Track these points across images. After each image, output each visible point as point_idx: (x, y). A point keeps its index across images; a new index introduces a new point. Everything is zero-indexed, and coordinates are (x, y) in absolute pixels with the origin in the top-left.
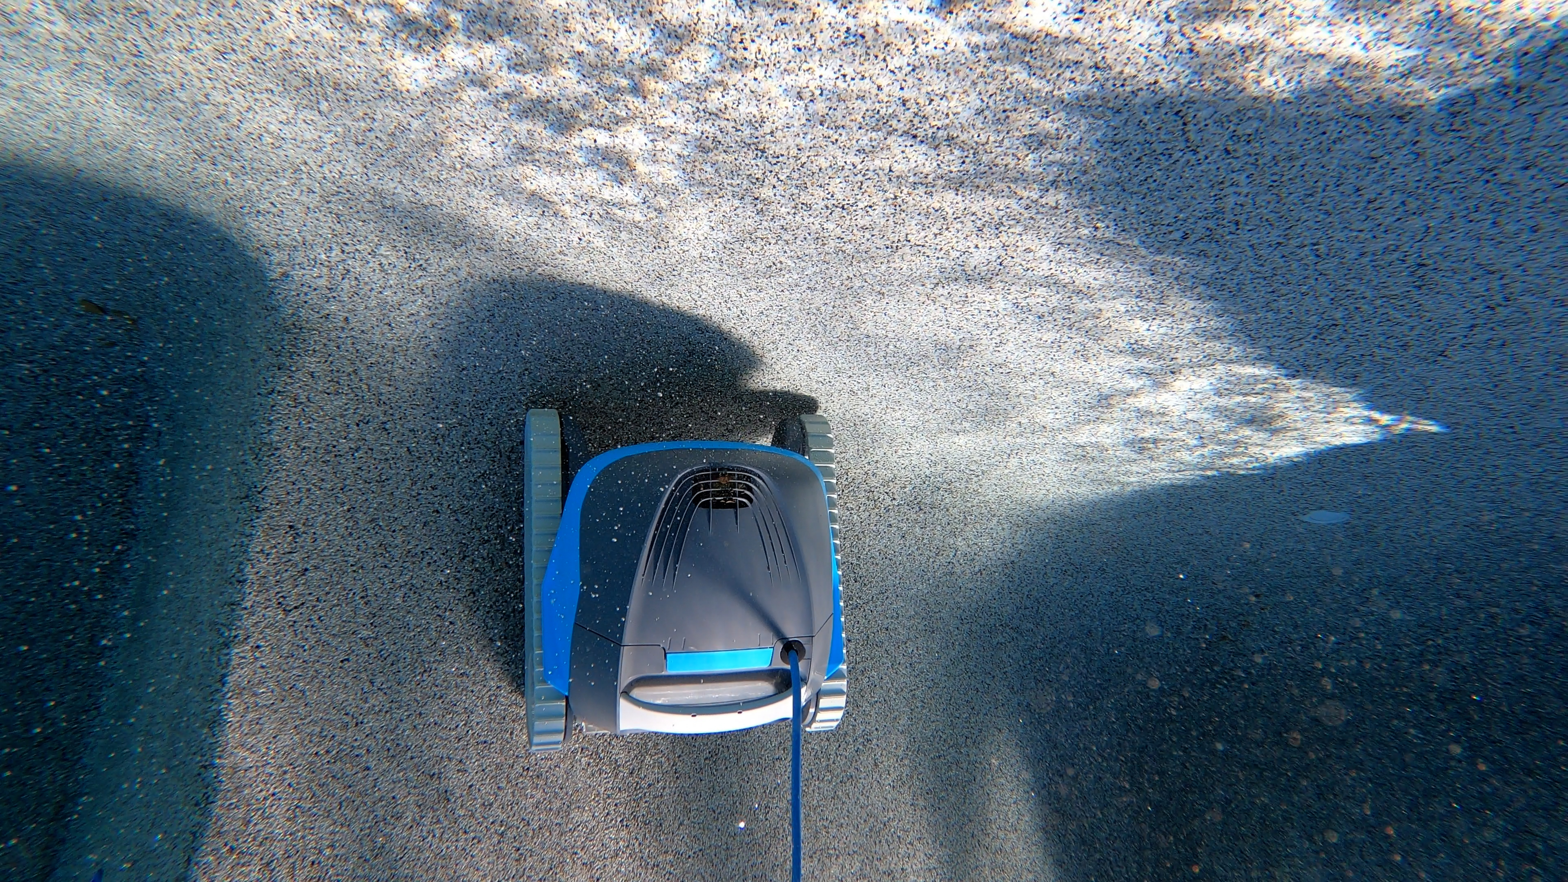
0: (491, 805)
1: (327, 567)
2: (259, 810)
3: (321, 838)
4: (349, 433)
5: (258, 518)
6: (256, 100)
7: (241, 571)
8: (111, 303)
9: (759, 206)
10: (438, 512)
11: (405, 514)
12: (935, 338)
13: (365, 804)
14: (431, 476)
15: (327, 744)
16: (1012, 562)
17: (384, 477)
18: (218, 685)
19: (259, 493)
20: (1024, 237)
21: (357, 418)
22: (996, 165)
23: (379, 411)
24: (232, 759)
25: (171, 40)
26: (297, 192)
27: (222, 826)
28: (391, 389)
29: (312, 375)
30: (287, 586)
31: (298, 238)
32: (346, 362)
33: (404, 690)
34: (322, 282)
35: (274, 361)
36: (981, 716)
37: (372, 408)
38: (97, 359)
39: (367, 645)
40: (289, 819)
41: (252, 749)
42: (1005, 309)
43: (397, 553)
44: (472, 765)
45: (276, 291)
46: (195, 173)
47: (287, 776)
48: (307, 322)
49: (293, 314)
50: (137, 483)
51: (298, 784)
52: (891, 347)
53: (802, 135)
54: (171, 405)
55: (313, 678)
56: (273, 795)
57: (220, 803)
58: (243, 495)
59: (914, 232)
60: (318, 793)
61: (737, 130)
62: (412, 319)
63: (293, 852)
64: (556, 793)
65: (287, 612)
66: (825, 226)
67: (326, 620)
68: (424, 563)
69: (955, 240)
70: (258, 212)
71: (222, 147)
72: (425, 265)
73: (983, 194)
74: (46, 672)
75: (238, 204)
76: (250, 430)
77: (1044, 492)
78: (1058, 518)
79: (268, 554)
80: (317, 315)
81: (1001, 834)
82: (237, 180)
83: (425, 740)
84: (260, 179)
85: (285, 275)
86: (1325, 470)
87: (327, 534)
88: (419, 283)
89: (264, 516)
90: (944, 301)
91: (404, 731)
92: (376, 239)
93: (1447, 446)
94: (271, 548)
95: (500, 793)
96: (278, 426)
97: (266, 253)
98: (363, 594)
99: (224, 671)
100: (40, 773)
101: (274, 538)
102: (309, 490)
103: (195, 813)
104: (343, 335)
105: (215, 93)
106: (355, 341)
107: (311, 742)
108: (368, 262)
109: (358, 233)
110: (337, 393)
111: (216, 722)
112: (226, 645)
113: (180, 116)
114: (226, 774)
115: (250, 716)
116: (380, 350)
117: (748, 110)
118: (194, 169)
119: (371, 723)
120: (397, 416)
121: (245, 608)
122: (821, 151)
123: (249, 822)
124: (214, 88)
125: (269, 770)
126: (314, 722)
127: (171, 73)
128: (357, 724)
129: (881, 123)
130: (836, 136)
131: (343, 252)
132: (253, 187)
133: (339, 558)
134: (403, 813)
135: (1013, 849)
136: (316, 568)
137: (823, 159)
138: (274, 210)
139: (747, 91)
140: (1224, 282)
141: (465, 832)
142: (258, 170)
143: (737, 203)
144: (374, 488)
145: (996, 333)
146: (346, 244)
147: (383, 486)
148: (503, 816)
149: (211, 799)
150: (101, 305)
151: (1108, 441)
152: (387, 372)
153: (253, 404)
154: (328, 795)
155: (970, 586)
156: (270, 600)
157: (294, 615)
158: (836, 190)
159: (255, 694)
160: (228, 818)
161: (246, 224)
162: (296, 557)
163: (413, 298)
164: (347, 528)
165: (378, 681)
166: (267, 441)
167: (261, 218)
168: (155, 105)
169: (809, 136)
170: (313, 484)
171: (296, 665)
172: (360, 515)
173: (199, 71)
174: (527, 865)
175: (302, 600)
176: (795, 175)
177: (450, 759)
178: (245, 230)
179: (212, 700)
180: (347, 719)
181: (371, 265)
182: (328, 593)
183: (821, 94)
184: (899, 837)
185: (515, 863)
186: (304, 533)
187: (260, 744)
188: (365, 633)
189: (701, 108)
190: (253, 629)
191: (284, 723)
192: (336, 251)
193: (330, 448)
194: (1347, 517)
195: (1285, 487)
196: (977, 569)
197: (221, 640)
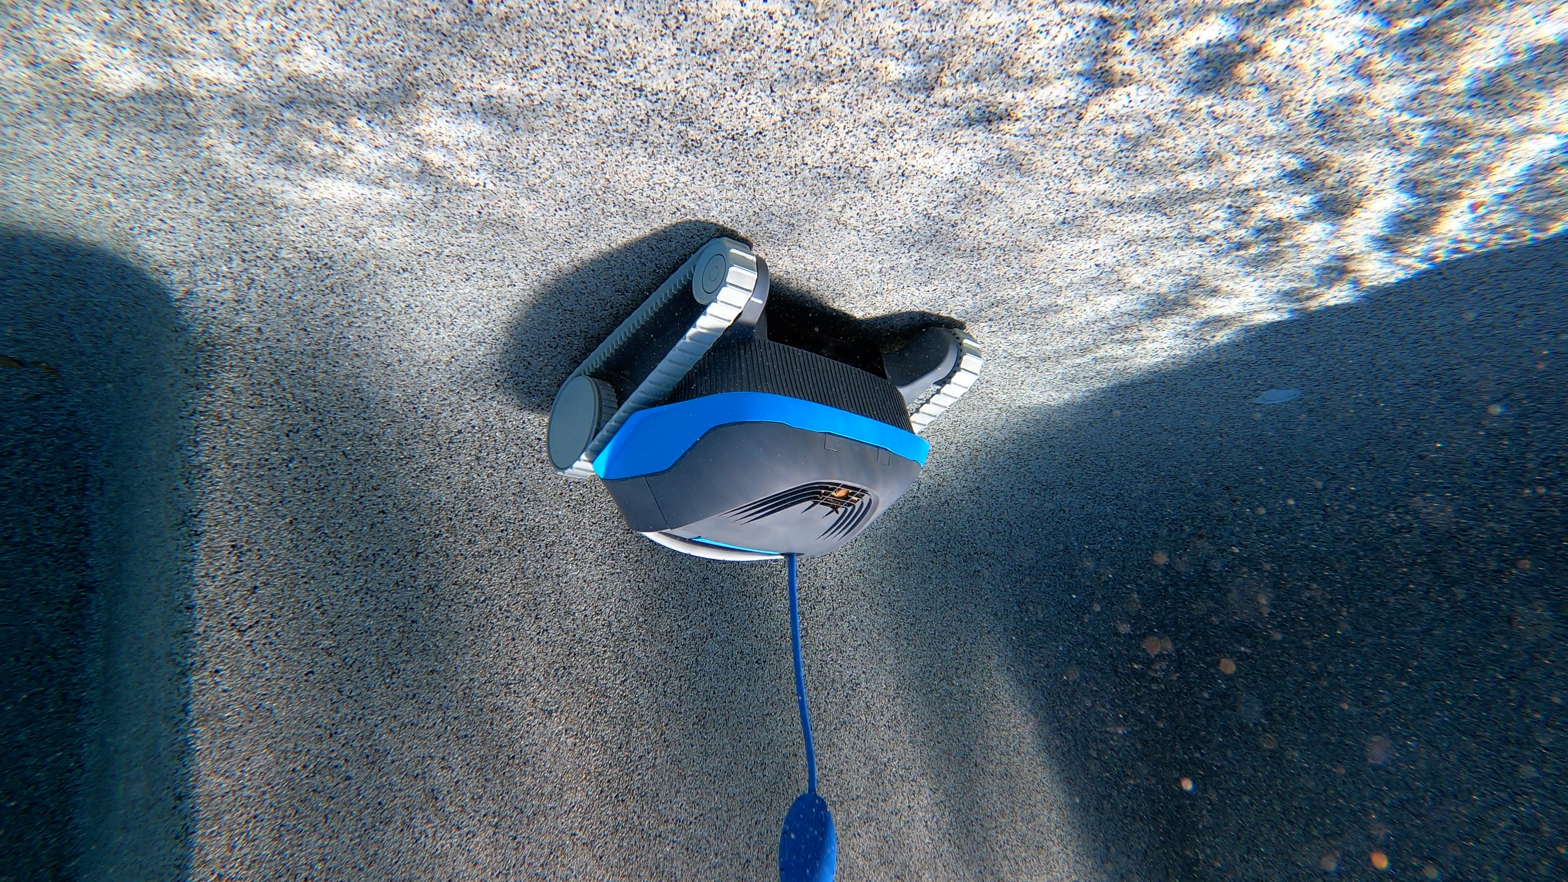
0: (480, 797)
1: (277, 582)
2: (242, 833)
3: (310, 853)
4: (280, 444)
5: (197, 542)
6: (119, 110)
7: (188, 597)
8: (28, 355)
9: (650, 150)
10: (383, 512)
11: (350, 519)
12: (854, 264)
13: (351, 814)
14: (371, 477)
15: (303, 759)
16: (978, 488)
17: (322, 485)
18: (182, 715)
19: (195, 516)
20: (920, 142)
21: (286, 429)
22: (876, 69)
23: (307, 418)
24: (206, 787)
25: (15, 56)
26: (184, 205)
27: (207, 855)
28: (316, 395)
29: (232, 390)
30: (238, 607)
31: (196, 253)
32: (266, 373)
33: (375, 695)
34: (228, 295)
35: (191, 381)
36: (968, 646)
37: (300, 416)
38: (24, 415)
39: (330, 655)
40: (274, 839)
41: (226, 775)
42: (917, 223)
43: (347, 559)
44: (456, 760)
45: (183, 311)
46: (76, 200)
47: (267, 796)
48: (219, 338)
49: (204, 332)
50: (87, 535)
51: (279, 802)
52: (813, 280)
53: (676, 67)
54: (109, 451)
55: (279, 694)
56: (255, 817)
57: (200, 832)
58: (179, 521)
59: (809, 153)
60: (301, 809)
61: (610, 71)
62: (327, 320)
63: (283, 871)
64: (546, 778)
65: (242, 632)
66: (720, 161)
67: (284, 635)
68: (377, 565)
69: (852, 156)
70: (149, 231)
71: (97, 167)
72: (330, 263)
73: (869, 102)
74: (22, 738)
75: (127, 226)
76: (177, 455)
77: (997, 411)
78: (1015, 437)
79: (214, 577)
80: (228, 330)
81: (1005, 759)
82: (120, 200)
83: (403, 742)
84: (143, 196)
85: (189, 292)
86: (1268, 346)
87: (272, 549)
88: (327, 282)
89: (204, 539)
90: (855, 224)
91: (381, 736)
92: (275, 243)
93: (1382, 303)
94: (216, 570)
95: (489, 784)
96: (205, 446)
97: (166, 273)
98: (318, 605)
99: (185, 700)
100: (32, 839)
101: (217, 560)
102: (247, 507)
103: (176, 846)
104: (259, 347)
105: (75, 109)
106: (272, 351)
107: (286, 759)
108: (271, 268)
109: (255, 240)
110: (261, 406)
111: (184, 752)
112: (184, 674)
113: (46, 140)
114: (202, 803)
115: (218, 742)
116: (299, 357)
117: (617, 48)
118: (74, 195)
119: (346, 732)
120: (327, 421)
121: (198, 635)
122: (699, 81)
123: (234, 847)
124: (73, 103)
125: (246, 793)
126: (287, 739)
127: (24, 93)
128: (331, 736)
129: (752, 41)
130: (710, 63)
131: (244, 261)
132: (139, 205)
133: (288, 571)
134: (392, 817)
135: (1018, 772)
136: (266, 584)
137: (702, 89)
138: (164, 226)
139: (611, 27)
140: (1128, 161)
141: (458, 828)
142: (139, 186)
143: (626, 150)
144: (314, 497)
145: (914, 249)
146: (245, 252)
147: (323, 494)
148: (495, 807)
149: (190, 830)
150: (18, 358)
151: (1049, 348)
152: (309, 378)
153: (177, 428)
154: (312, 810)
155: (939, 517)
156: (222, 623)
157: (250, 635)
158: (722, 120)
159: (221, 719)
160: (211, 846)
161: (139, 246)
162: (244, 576)
163: (324, 299)
164: (292, 540)
165: (347, 689)
166: (196, 463)
167: (153, 237)
168: (16, 131)
169: (683, 67)
170: (251, 501)
171: (259, 684)
172: (303, 526)
173: (52, 87)
174: (526, 852)
175: (256, 619)
176: (679, 111)
177: (432, 758)
178: (140, 253)
179: (177, 731)
180: (320, 732)
181: (275, 270)
182: (281, 608)
183: (686, 19)
184: (901, 776)
185: (513, 852)
186: (249, 550)
187: (234, 768)
188: (326, 643)
189: (569, 53)
190: (208, 654)
191: (256, 743)
192: (237, 261)
193: (263, 462)
194: (1299, 393)
195: (1232, 371)
196: (943, 500)
197: (178, 670)
